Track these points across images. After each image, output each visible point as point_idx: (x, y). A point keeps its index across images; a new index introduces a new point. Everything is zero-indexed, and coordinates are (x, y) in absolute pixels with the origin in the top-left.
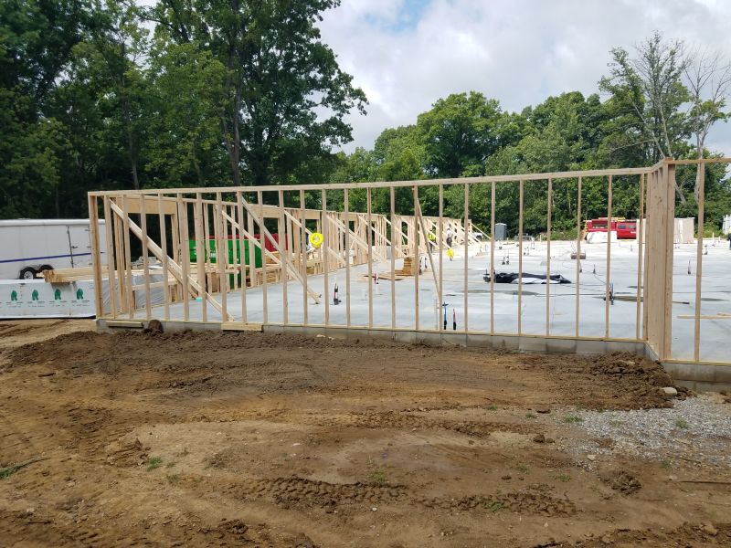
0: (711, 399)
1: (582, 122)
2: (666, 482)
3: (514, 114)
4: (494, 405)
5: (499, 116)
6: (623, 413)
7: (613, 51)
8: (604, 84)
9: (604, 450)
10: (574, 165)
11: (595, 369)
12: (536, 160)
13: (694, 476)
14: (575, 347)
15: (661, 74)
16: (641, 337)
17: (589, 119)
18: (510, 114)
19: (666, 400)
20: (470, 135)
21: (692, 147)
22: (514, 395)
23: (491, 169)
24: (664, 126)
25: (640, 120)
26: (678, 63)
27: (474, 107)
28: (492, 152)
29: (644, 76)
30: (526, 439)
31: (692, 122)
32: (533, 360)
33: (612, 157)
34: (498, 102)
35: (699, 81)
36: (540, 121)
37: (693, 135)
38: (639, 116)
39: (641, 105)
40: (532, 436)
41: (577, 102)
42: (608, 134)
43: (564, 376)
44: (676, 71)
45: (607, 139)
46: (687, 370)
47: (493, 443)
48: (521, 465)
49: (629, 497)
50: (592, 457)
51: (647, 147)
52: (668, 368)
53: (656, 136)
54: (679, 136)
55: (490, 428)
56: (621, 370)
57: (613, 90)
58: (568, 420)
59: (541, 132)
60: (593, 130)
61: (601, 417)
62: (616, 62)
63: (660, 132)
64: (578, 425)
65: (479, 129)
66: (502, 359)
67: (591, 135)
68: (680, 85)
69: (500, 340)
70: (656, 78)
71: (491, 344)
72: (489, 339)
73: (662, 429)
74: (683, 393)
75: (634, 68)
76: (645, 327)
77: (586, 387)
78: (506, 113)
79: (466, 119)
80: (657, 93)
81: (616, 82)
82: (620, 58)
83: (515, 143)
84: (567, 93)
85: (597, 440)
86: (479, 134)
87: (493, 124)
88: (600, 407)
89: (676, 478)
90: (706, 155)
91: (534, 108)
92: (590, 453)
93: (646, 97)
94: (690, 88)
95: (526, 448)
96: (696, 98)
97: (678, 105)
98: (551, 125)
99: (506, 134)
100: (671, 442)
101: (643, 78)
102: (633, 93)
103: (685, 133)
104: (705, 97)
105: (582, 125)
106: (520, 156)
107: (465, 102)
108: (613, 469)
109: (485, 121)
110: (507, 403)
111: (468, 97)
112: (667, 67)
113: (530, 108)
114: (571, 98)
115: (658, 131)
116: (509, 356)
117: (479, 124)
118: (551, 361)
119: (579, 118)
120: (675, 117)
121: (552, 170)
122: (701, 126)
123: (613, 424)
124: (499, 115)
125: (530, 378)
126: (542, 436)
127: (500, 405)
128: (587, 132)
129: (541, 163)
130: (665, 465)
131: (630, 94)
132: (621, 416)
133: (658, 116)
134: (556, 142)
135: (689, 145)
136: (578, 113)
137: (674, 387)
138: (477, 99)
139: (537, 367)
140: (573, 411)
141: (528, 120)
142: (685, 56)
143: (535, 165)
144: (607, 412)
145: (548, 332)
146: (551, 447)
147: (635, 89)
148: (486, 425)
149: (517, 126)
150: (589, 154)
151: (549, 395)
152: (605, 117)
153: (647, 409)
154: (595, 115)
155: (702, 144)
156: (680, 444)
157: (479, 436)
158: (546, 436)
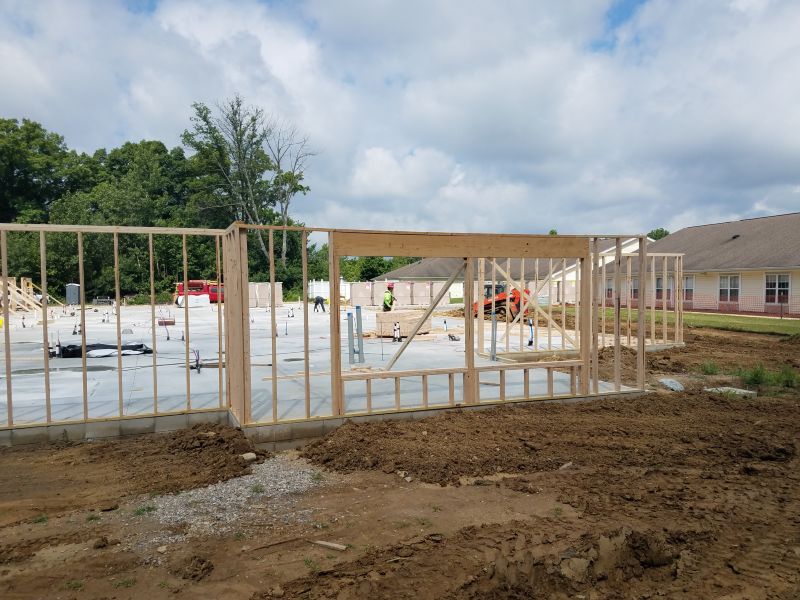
0: (287, 457)
1: (166, 175)
2: (239, 555)
3: (84, 155)
4: (44, 516)
5: (64, 155)
6: (201, 491)
7: (195, 105)
8: (188, 138)
9: (177, 537)
10: (160, 221)
11: (173, 447)
12: (114, 212)
13: (266, 540)
14: (154, 426)
15: (244, 138)
16: (224, 404)
17: (174, 173)
18: (79, 154)
19: (245, 467)
20: (26, 173)
21: (278, 215)
22: (74, 497)
23: (57, 217)
24: (250, 191)
25: (227, 182)
26: (259, 132)
27: (29, 139)
28: (58, 196)
29: (229, 138)
30: (83, 549)
31: (276, 190)
32: (101, 449)
33: (201, 217)
34: (63, 138)
35: (279, 151)
36: (117, 167)
37: (278, 203)
38: (224, 177)
39: (227, 166)
40: (92, 542)
41: (160, 153)
42: (195, 192)
43: (138, 461)
44: (258, 138)
45: (194, 197)
46: (266, 432)
47: (37, 565)
48: (73, 582)
49: (200, 583)
50: (162, 549)
51: (235, 210)
52: (248, 433)
53: (243, 200)
54: (265, 203)
55: (34, 546)
56: (201, 444)
57: (198, 146)
58: (139, 513)
59: (119, 181)
60: (179, 186)
61: (176, 500)
62: (199, 118)
63: (247, 196)
64: (150, 515)
65: (37, 166)
66: (61, 454)
67: (177, 191)
68: (263, 152)
69: (61, 430)
70: (239, 141)
71: (47, 438)
72: (44, 431)
73: (239, 498)
74: (262, 456)
75: (218, 128)
76: (228, 394)
77: (162, 470)
78: (74, 152)
79: (19, 152)
80: (241, 157)
81: (199, 138)
82: (203, 114)
83: (88, 189)
84: (147, 140)
85: (170, 528)
86: (39, 173)
87: (56, 163)
88: (176, 489)
89: (249, 547)
90: (290, 223)
91: (109, 152)
92: (161, 545)
93: (232, 159)
94: (271, 158)
95: (83, 560)
96: (277, 168)
97: (262, 171)
98: (131, 174)
99: (76, 177)
100: (248, 510)
101: (227, 139)
102: (218, 153)
103: (270, 200)
104: (286, 168)
105: (166, 179)
106: (95, 205)
107: (15, 130)
108: (184, 557)
109: (44, 158)
110: (63, 509)
111: (20, 125)
112: (249, 132)
113: (104, 151)
114: (152, 147)
115: (245, 196)
116: (71, 449)
117: (37, 160)
118: (124, 447)
119: (163, 171)
120: (260, 183)
121: (135, 224)
122: (284, 195)
123: (188, 505)
124: (64, 153)
125: (95, 472)
126: (104, 540)
127: (52, 515)
128: (172, 187)
129: (120, 215)
130: (239, 537)
131: (216, 153)
132: (198, 494)
133: (244, 180)
134: (137, 194)
135: (274, 212)
136: (161, 165)
137: (252, 451)
138: (33, 131)
139: (107, 455)
140: (145, 501)
141: (103, 164)
142: (265, 125)
143: (114, 218)
144: (184, 494)
145: (121, 413)
146: (115, 550)
147: (220, 149)
148: (30, 544)
149: (88, 170)
150: (176, 211)
151: (119, 487)
152: (191, 173)
153: (225, 480)
154: (180, 169)
155: (286, 213)
156: (256, 511)
157: (18, 560)
158: (110, 538)
